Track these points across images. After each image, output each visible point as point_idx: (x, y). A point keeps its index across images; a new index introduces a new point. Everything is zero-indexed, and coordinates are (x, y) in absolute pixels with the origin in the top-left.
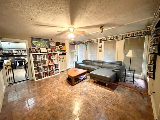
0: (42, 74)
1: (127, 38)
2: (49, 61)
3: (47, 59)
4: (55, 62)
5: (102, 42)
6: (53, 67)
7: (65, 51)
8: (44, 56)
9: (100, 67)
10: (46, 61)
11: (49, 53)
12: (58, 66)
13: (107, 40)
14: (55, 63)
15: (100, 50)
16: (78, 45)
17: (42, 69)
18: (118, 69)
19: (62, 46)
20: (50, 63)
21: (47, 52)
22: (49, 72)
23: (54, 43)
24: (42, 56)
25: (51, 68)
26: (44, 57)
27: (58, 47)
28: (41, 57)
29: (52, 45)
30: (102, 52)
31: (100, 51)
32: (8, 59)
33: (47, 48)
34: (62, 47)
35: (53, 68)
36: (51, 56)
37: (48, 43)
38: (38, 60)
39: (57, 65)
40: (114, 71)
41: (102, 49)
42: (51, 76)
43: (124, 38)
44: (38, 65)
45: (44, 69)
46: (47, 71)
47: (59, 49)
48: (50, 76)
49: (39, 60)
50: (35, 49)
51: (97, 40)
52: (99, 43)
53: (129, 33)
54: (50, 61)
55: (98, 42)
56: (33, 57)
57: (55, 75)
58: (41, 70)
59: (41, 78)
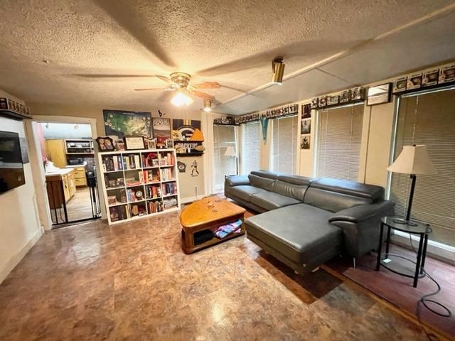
0: (127, 208)
1: (410, 95)
2: (147, 172)
3: (142, 168)
4: (165, 176)
5: (313, 112)
6: (159, 190)
7: (201, 145)
8: (133, 158)
9: (298, 202)
10: (139, 173)
11: (150, 150)
12: (175, 188)
13: (327, 106)
14: (164, 179)
15: (305, 140)
16: (243, 125)
17: (129, 193)
18: (350, 218)
19: (190, 129)
20: (151, 178)
21: (143, 147)
22: (148, 204)
23: (165, 122)
24: (127, 158)
25: (152, 192)
26: (132, 162)
27: (179, 132)
28: (125, 161)
29: (161, 127)
30: (311, 147)
31: (306, 146)
32: (80, 163)
33: (143, 138)
34: (190, 132)
35: (160, 192)
36: (153, 160)
37: (149, 123)
38: (116, 170)
39: (170, 184)
40: (335, 225)
41: (313, 138)
42: (152, 215)
43: (398, 94)
44: (118, 184)
45: (133, 193)
46: (143, 200)
47: (182, 138)
48: (149, 213)
49: (119, 169)
50: (111, 140)
51: (296, 107)
52: (302, 118)
53: (419, 73)
54: (149, 173)
55: (300, 115)
56: (103, 163)
57: (165, 211)
58: (126, 196)
59: (126, 218)
